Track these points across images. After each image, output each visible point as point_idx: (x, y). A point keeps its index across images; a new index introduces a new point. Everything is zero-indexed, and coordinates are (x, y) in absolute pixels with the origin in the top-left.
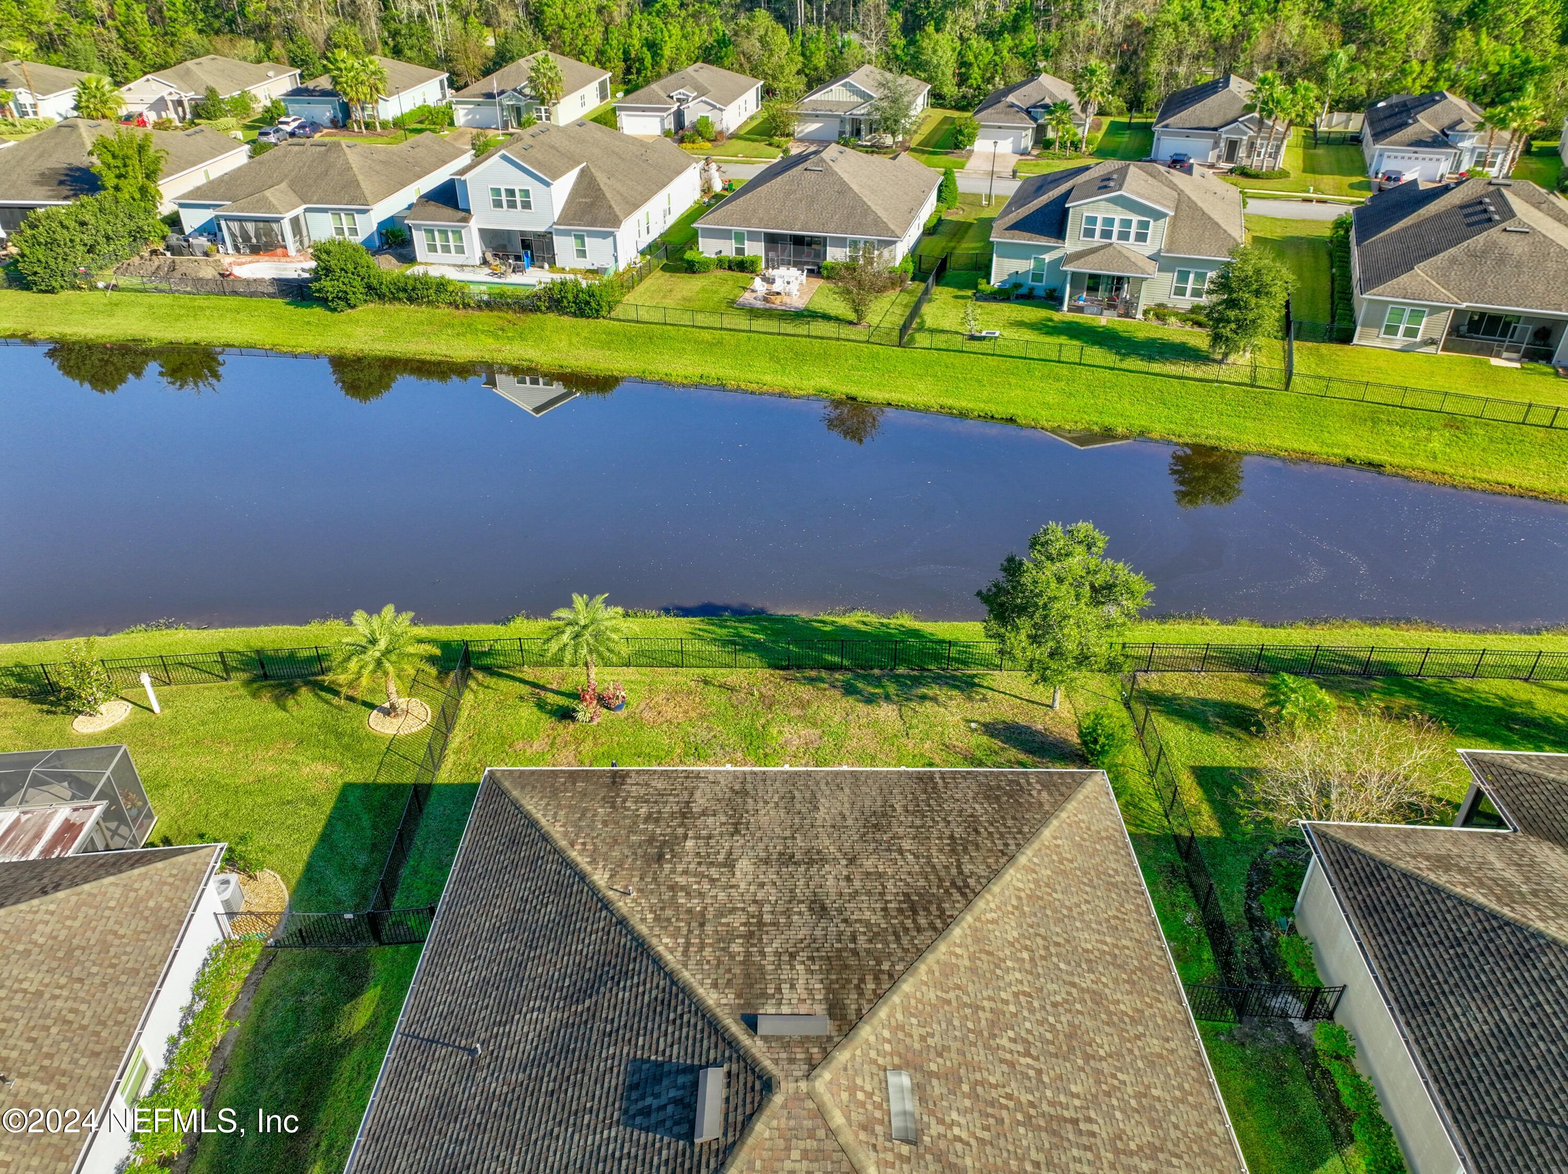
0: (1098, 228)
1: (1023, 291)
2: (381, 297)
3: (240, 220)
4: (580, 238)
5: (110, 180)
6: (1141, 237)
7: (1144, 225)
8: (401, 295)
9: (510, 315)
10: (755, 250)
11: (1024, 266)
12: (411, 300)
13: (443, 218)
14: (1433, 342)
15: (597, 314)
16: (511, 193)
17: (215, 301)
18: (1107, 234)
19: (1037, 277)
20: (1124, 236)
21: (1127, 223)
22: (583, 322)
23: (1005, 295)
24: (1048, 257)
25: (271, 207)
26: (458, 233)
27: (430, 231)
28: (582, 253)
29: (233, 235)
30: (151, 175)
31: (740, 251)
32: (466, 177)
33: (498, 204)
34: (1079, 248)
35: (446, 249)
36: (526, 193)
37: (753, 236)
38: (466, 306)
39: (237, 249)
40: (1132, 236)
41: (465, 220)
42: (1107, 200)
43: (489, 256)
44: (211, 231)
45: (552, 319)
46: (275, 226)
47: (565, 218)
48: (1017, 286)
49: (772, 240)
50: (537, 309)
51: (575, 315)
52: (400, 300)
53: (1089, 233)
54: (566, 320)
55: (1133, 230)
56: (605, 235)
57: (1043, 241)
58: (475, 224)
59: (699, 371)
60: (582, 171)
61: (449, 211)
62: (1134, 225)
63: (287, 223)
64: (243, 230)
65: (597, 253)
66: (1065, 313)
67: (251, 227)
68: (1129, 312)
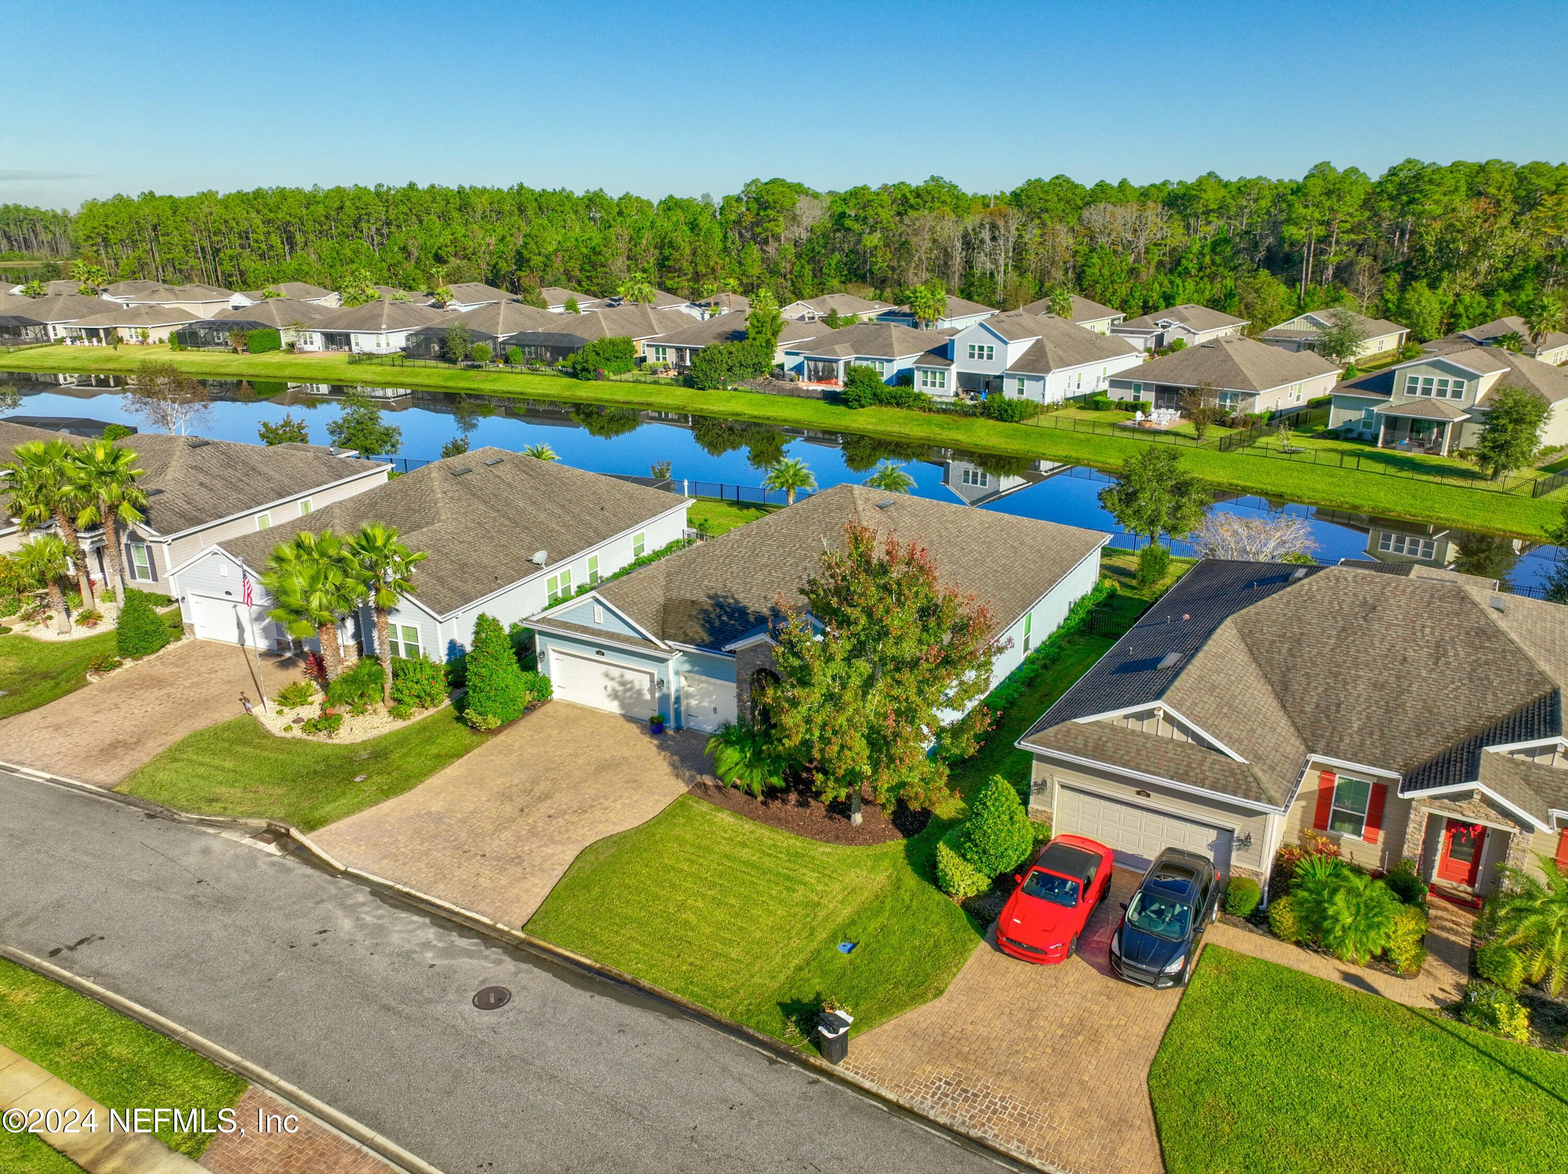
0: (1420, 386)
1: (1354, 435)
2: (881, 402)
3: (816, 360)
4: (1021, 380)
5: (752, 333)
6: (1457, 394)
7: (1460, 385)
8: (893, 401)
9: (956, 418)
10: (1148, 397)
11: (1357, 415)
12: (898, 405)
13: (936, 364)
15: (1011, 419)
16: (981, 348)
17: (787, 399)
18: (1426, 391)
19: (1367, 425)
20: (1442, 393)
21: (1444, 383)
22: (1002, 423)
23: (1335, 435)
24: (1375, 409)
25: (835, 353)
26: (942, 374)
27: (926, 372)
28: (1021, 391)
29: (810, 370)
30: (775, 334)
31: (1137, 398)
32: (956, 337)
33: (972, 356)
34: (1403, 402)
35: (933, 384)
36: (991, 349)
37: (1147, 387)
38: (930, 410)
39: (810, 379)
40: (1449, 393)
41: (949, 365)
42: (1428, 364)
43: (960, 390)
44: (799, 369)
45: (981, 421)
46: (834, 365)
47: (1015, 367)
48: (1350, 431)
49: (1162, 391)
50: (974, 415)
51: (997, 419)
52: (889, 404)
53: (1412, 390)
54: (991, 422)
55: (1450, 388)
56: (1039, 379)
57: (1373, 396)
58: (954, 369)
60: (1038, 341)
61: (941, 360)
62: (1450, 384)
63: (841, 364)
64: (816, 367)
65: (1031, 391)
66: (1379, 447)
67: (820, 365)
68: (1435, 449)
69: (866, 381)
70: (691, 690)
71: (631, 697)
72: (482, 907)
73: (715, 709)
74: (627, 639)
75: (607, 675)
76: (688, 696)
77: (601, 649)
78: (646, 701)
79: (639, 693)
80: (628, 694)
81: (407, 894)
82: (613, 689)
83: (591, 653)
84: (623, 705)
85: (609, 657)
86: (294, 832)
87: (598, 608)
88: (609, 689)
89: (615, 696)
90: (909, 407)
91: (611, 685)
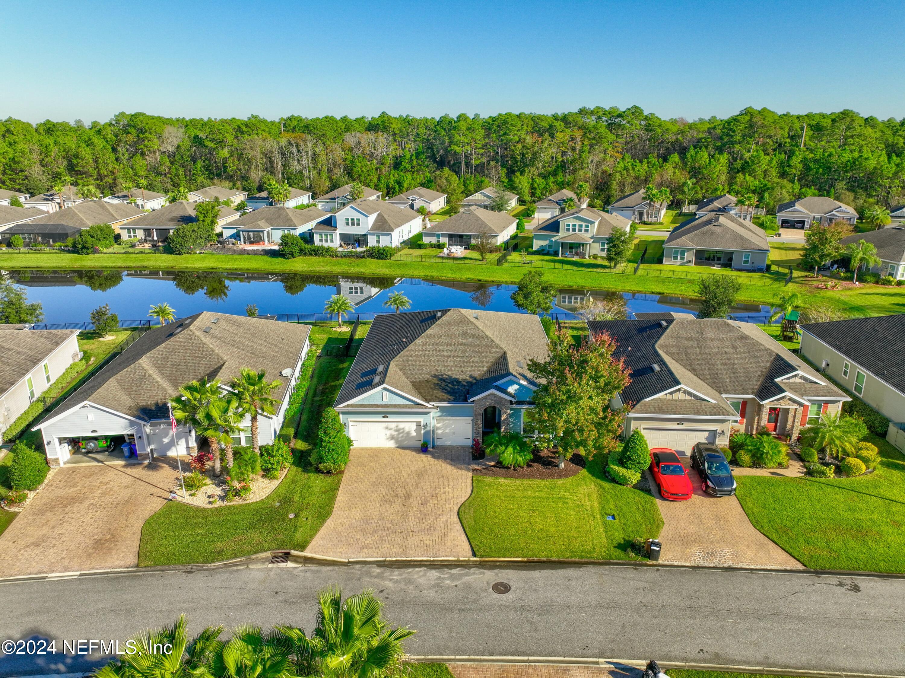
0: (571, 228)
1: (545, 252)
2: (305, 254)
3: (248, 231)
4: (378, 236)
5: (201, 218)
6: (586, 231)
7: (587, 226)
9: (353, 259)
10: (444, 240)
11: (545, 243)
12: (316, 255)
13: (326, 230)
14: (690, 262)
15: (386, 258)
16: (353, 220)
17: (241, 256)
18: (574, 230)
19: (550, 246)
20: (580, 230)
21: (581, 226)
22: (380, 261)
23: (538, 253)
24: (553, 239)
25: (260, 226)
26: (331, 235)
27: (321, 235)
28: (378, 242)
29: (244, 238)
30: (215, 216)
31: (438, 241)
32: (337, 214)
33: (348, 224)
34: (565, 236)
35: (327, 241)
36: (359, 220)
37: (444, 235)
38: (337, 256)
39: (245, 243)
40: (583, 230)
41: (335, 230)
42: (573, 218)
43: (342, 243)
44: (236, 236)
45: (369, 260)
46: (261, 234)
47: (372, 229)
48: (543, 250)
49: (451, 236)
50: (363, 257)
51: (377, 258)
52: (312, 255)
53: (568, 230)
54: (374, 260)
55: (583, 228)
56: (387, 235)
57: (552, 234)
58: (338, 232)
59: (424, 274)
60: (379, 214)
61: (329, 227)
62: (583, 226)
63: (265, 233)
64: (249, 235)
65: (384, 242)
66: (560, 257)
67: (252, 234)
68: (583, 256)
69: (295, 242)
70: (439, 425)
71: (402, 437)
72: (442, 554)
73: (454, 433)
74: (405, 406)
75: (387, 428)
76: (438, 428)
77: (386, 415)
78: (413, 437)
79: (408, 433)
80: (401, 435)
81: (396, 561)
82: (391, 435)
83: (380, 418)
84: (397, 442)
85: (391, 418)
86: (293, 552)
87: (385, 393)
88: (388, 435)
89: (392, 438)
90: (323, 255)
91: (389, 432)
